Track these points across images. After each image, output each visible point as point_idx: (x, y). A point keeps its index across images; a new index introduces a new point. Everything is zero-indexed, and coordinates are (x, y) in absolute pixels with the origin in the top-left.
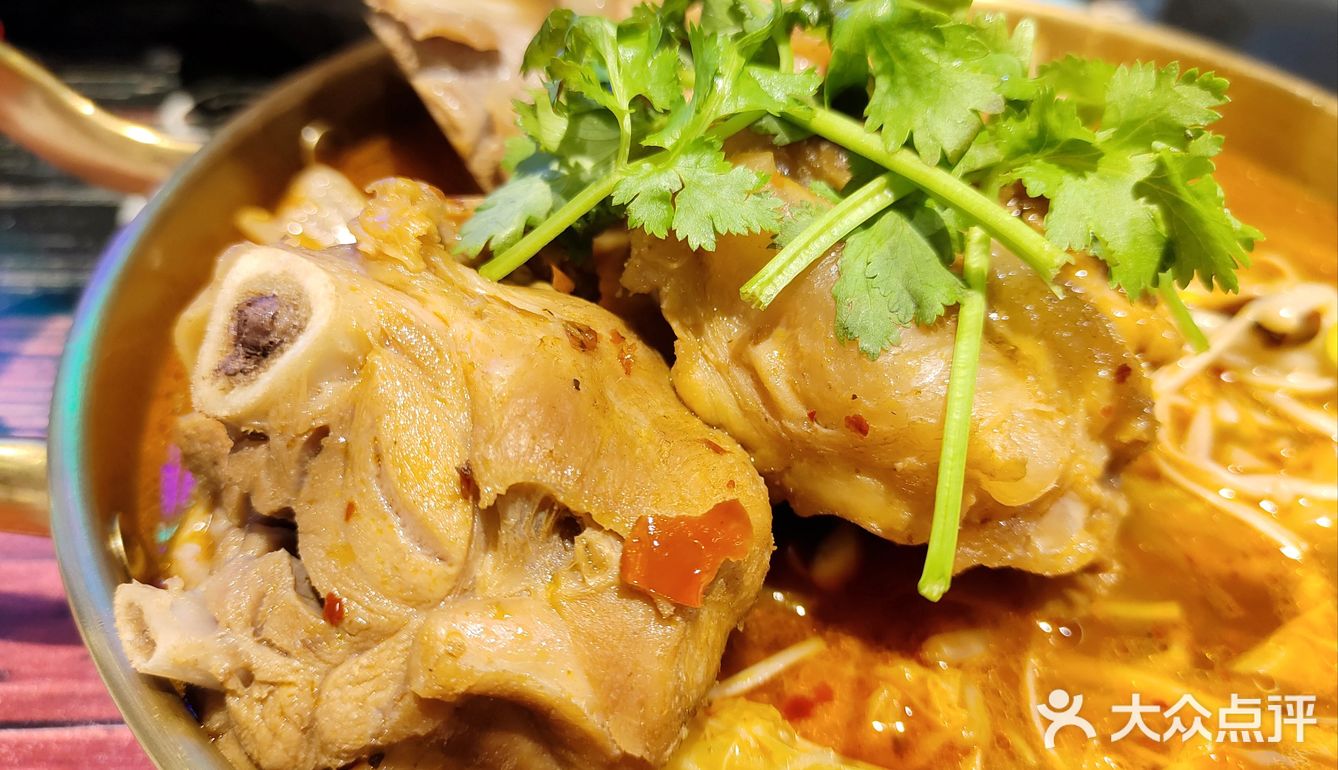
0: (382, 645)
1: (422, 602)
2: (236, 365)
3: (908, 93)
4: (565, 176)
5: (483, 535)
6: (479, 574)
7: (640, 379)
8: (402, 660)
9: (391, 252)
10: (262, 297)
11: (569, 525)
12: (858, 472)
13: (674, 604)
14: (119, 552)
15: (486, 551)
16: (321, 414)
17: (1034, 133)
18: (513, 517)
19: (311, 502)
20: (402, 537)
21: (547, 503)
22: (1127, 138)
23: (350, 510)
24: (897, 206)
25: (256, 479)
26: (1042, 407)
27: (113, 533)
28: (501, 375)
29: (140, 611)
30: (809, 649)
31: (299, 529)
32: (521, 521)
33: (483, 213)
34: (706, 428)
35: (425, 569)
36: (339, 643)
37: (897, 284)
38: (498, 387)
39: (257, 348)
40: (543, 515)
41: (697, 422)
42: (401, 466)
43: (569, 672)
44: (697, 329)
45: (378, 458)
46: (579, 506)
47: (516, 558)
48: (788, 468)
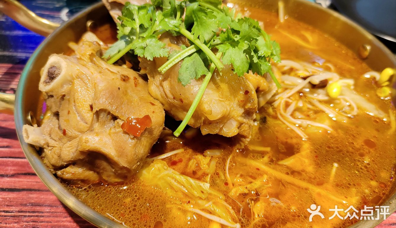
0: (74, 140)
1: (82, 132)
2: (47, 81)
3: (200, 26)
4: (129, 41)
5: (96, 119)
6: (95, 127)
7: (139, 88)
8: (77, 143)
9: (83, 58)
10: (54, 67)
11: (115, 118)
12: (184, 111)
13: (134, 136)
14: (29, 119)
15: (97, 122)
16: (64, 92)
17: (227, 37)
18: (102, 115)
19: (62, 110)
20: (79, 118)
21: (109, 113)
22: (244, 39)
23: (69, 112)
24: (197, 52)
25: (52, 105)
26: (220, 99)
27: (28, 115)
28: (101, 86)
29: (27, 131)
30: (180, 151)
31: (60, 116)
32: (104, 116)
33: (111, 48)
34: (154, 100)
35: (83, 125)
36: (65, 139)
37: (193, 70)
38: (100, 88)
39: (51, 77)
40: (109, 116)
41: (152, 98)
42: (79, 104)
43: (111, 148)
44: (154, 77)
45: (74, 101)
46: (116, 114)
47: (103, 124)
48: (171, 110)
